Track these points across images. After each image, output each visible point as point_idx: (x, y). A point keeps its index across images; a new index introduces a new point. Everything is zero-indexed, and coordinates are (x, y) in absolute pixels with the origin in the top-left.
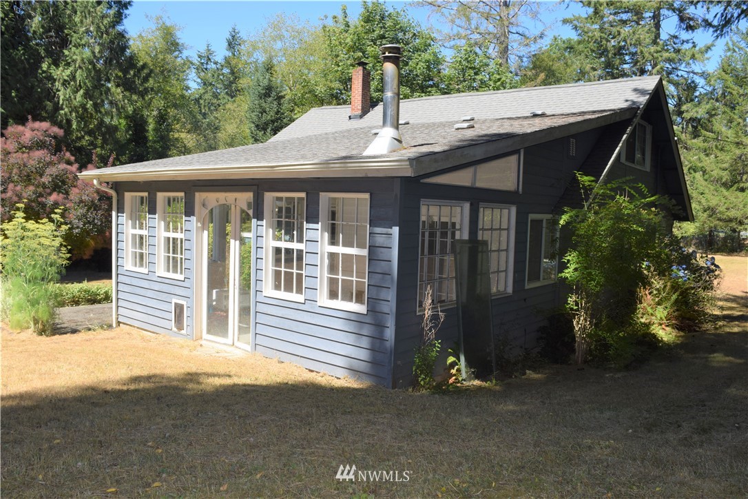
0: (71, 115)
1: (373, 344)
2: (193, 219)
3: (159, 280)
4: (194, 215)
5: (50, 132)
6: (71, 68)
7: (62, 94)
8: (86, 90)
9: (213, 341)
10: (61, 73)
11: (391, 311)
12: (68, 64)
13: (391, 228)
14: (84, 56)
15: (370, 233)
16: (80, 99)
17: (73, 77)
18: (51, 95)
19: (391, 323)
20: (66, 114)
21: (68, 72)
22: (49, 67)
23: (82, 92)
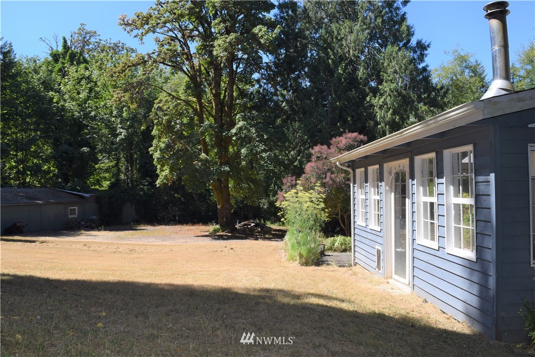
0: (386, 127)
1: (481, 291)
2: (383, 184)
3: (371, 231)
4: (383, 181)
5: (358, 138)
6: (384, 97)
7: (379, 114)
8: (393, 110)
9: (398, 281)
10: (377, 101)
11: (492, 259)
12: (382, 95)
13: (489, 176)
14: (391, 87)
15: (476, 183)
16: (390, 116)
17: (385, 103)
18: (372, 116)
19: (492, 271)
20: (382, 127)
21: (382, 100)
22: (370, 99)
23: (391, 111)
